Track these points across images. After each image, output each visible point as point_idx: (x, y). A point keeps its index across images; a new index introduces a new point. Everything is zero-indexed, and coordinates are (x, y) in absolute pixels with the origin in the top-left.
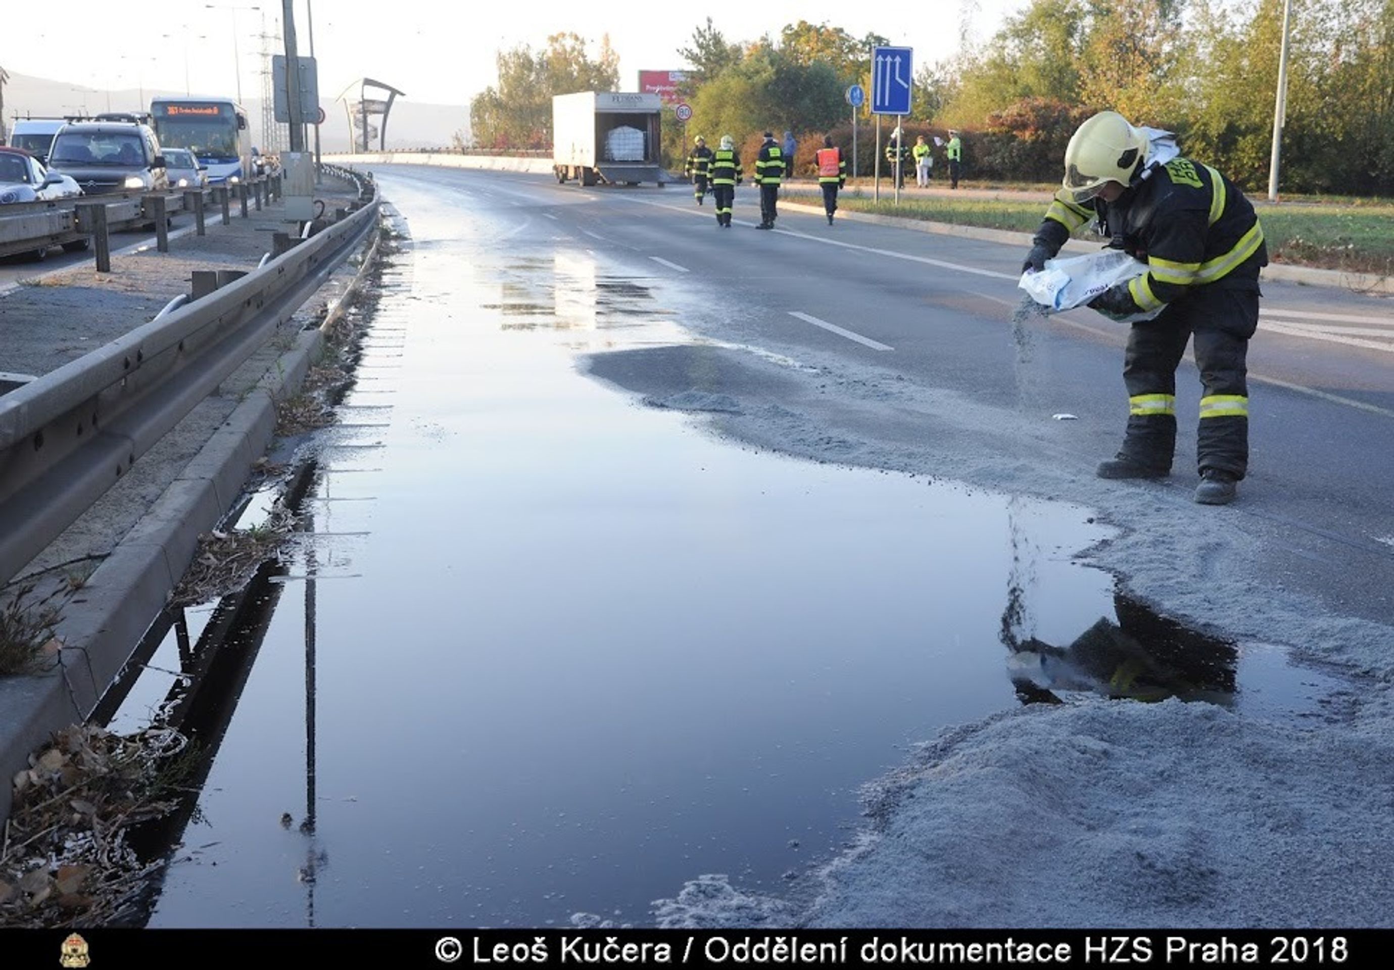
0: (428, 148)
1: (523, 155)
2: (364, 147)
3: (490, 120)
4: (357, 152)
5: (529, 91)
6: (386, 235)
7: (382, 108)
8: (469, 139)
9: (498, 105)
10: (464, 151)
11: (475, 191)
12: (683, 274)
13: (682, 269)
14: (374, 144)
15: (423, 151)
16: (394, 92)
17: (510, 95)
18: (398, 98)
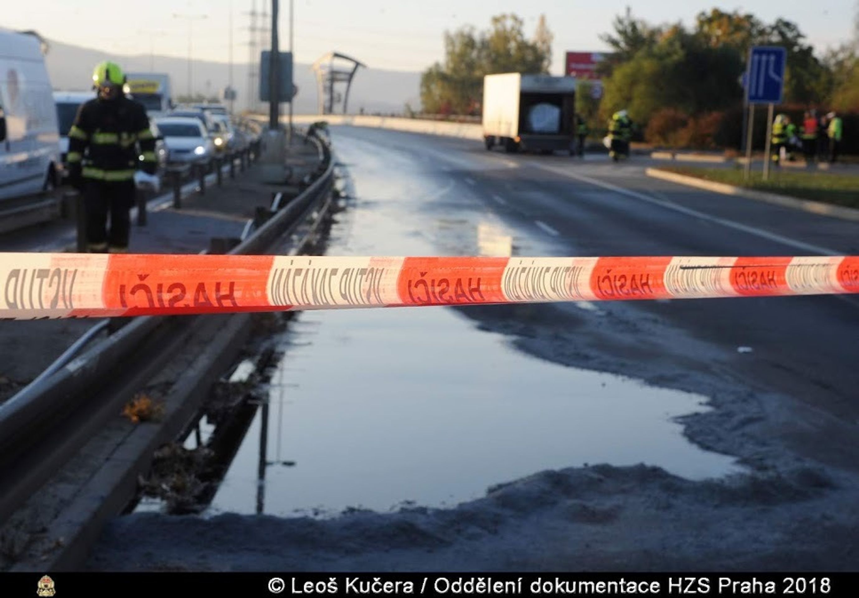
0: (382, 112)
1: (462, 122)
2: (329, 110)
3: (437, 90)
4: (324, 114)
5: (471, 66)
6: (336, 195)
7: (347, 77)
8: (417, 106)
9: (443, 77)
10: (413, 116)
11: (415, 155)
12: (553, 237)
13: (554, 232)
14: (338, 107)
15: (378, 115)
16: (358, 64)
17: (455, 70)
18: (360, 69)
